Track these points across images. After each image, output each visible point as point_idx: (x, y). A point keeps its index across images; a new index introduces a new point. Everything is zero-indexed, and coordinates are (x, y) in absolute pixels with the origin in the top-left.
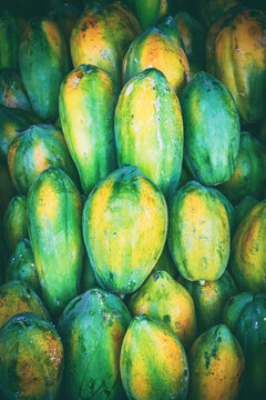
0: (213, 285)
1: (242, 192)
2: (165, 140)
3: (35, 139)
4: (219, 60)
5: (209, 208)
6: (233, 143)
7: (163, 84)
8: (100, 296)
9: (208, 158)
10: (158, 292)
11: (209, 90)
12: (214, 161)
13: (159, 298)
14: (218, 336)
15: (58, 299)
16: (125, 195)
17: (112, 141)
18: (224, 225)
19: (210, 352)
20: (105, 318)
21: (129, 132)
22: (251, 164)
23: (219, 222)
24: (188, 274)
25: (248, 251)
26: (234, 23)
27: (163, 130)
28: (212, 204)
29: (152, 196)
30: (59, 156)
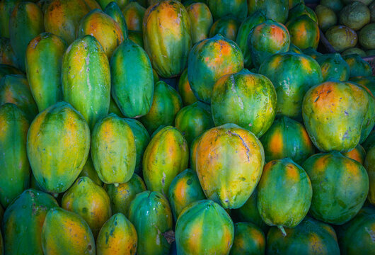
0: (126, 186)
1: (159, 123)
2: (93, 85)
3: (7, 85)
4: (149, 32)
5: (118, 131)
6: (147, 88)
7: (94, 46)
8: (32, 194)
9: (128, 98)
10: (80, 192)
11: (129, 51)
12: (133, 101)
13: (80, 196)
14: (115, 221)
15: (8, 198)
16: (53, 122)
17: (60, 86)
18: (130, 144)
19: (109, 232)
20: (34, 210)
21: (68, 79)
22: (165, 104)
23: (126, 142)
24: (104, 178)
25: (151, 163)
26: (159, 8)
27: (92, 78)
28: (121, 128)
29: (75, 123)
30: (24, 96)
